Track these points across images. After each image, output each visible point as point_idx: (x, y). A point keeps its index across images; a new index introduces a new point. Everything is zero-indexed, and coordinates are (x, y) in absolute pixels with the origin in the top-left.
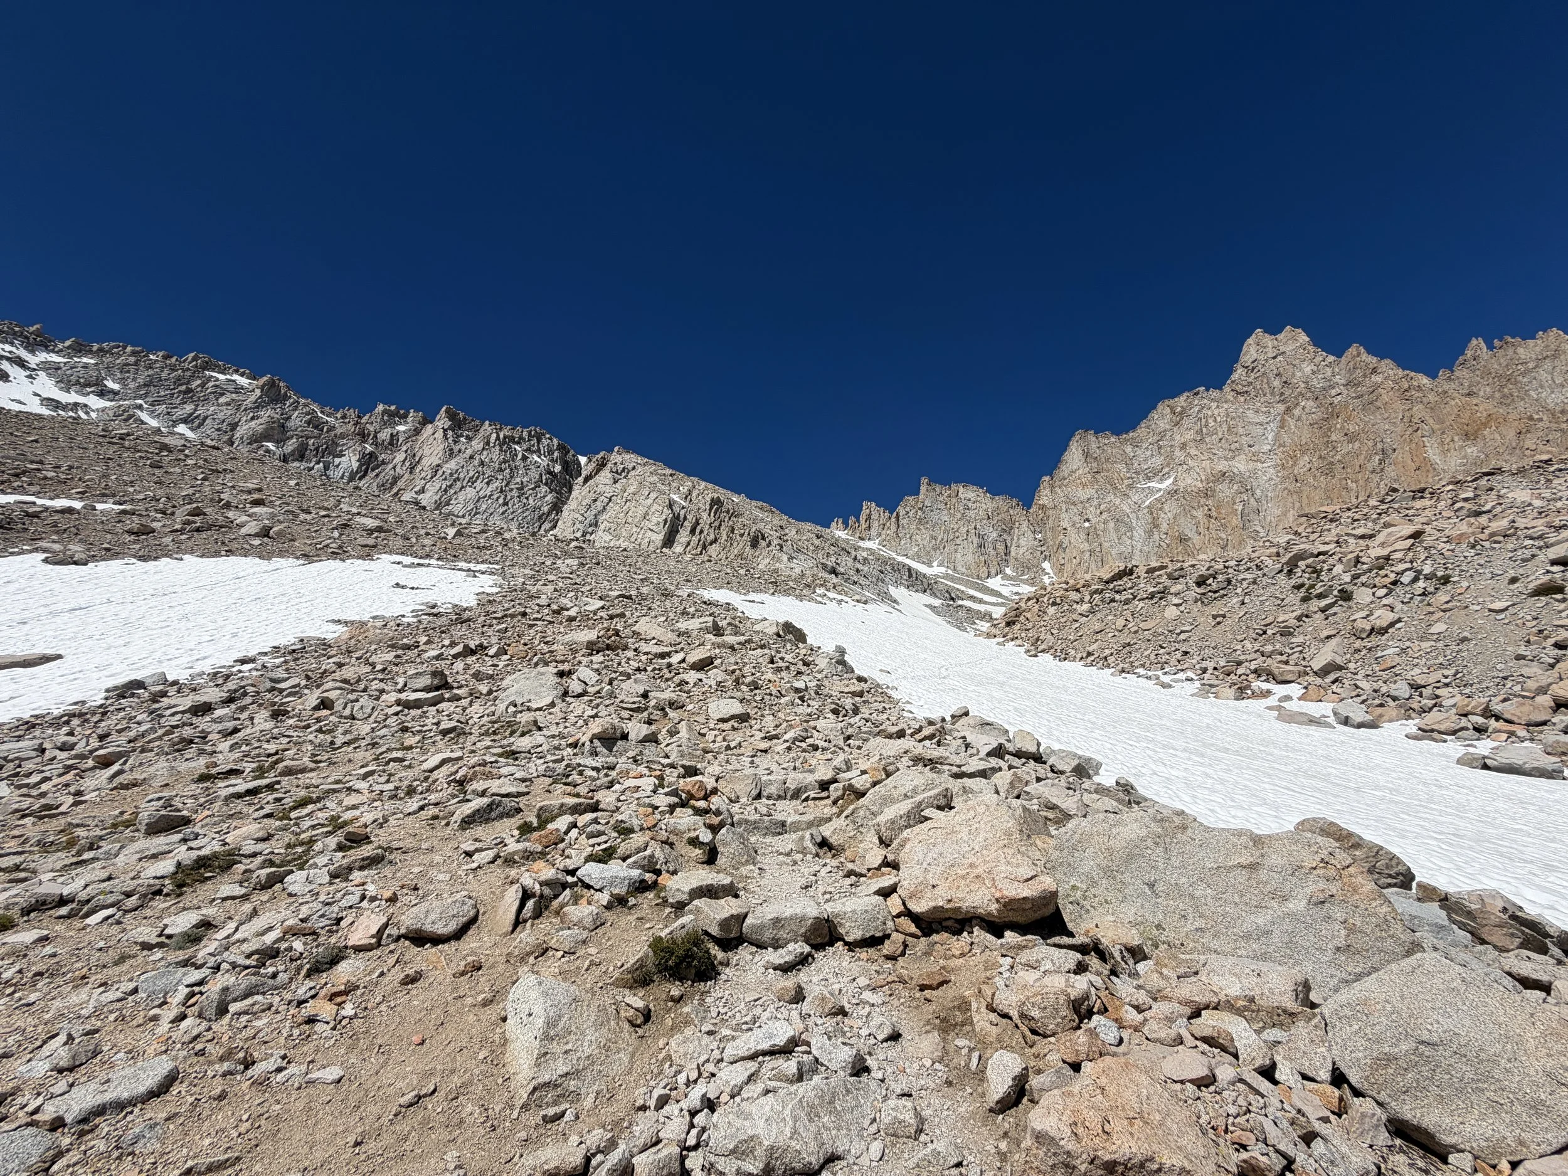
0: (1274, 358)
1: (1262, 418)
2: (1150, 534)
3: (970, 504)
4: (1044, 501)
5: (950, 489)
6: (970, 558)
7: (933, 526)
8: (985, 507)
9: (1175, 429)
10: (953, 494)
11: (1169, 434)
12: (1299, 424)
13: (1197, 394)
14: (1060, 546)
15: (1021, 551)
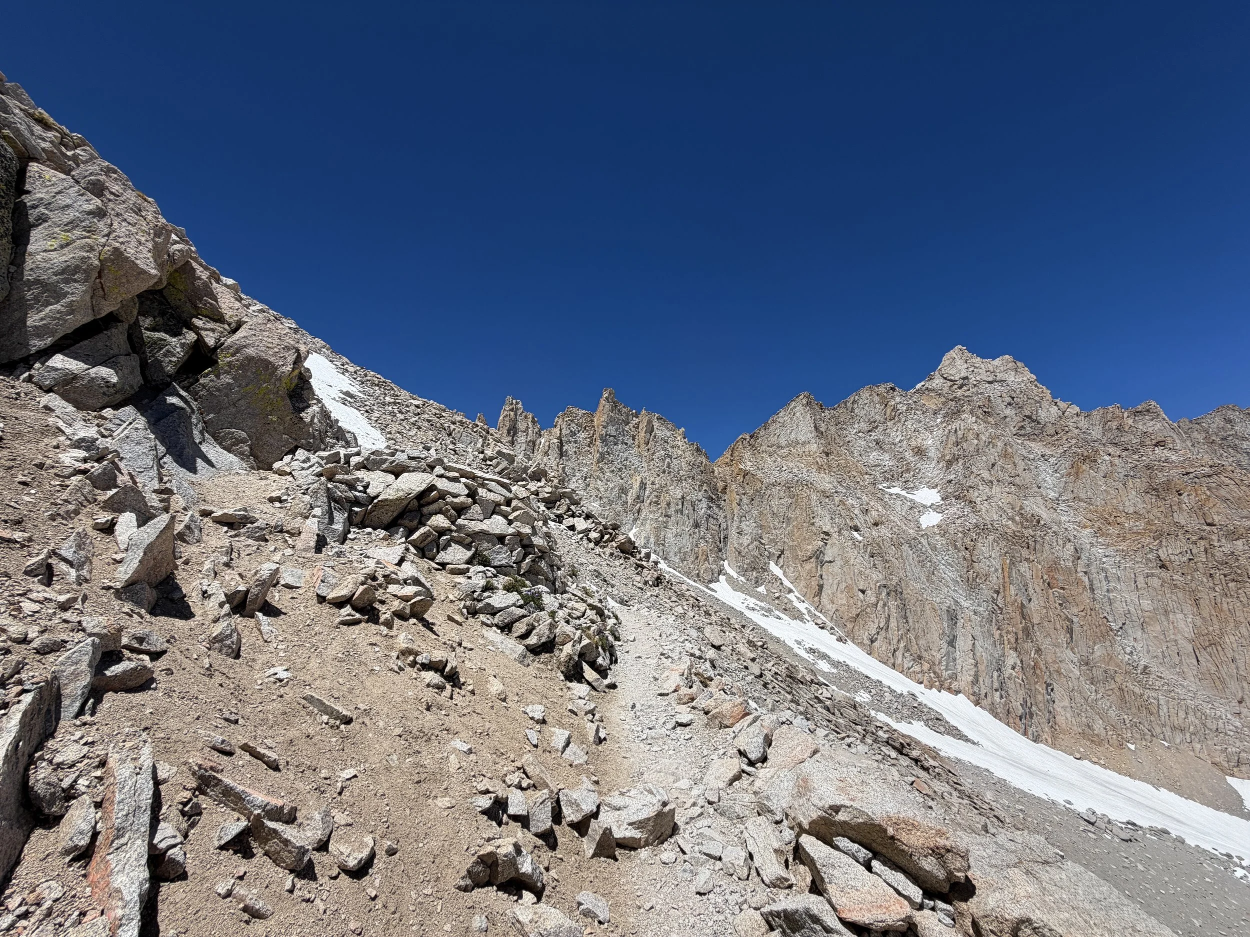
0: (990, 383)
1: (1024, 452)
2: (972, 584)
3: (670, 450)
4: (749, 466)
5: (637, 416)
6: (687, 543)
7: (620, 470)
8: (688, 459)
9: (889, 424)
10: (643, 426)
11: (881, 427)
12: (1111, 482)
13: (893, 389)
14: (818, 555)
15: (745, 540)
